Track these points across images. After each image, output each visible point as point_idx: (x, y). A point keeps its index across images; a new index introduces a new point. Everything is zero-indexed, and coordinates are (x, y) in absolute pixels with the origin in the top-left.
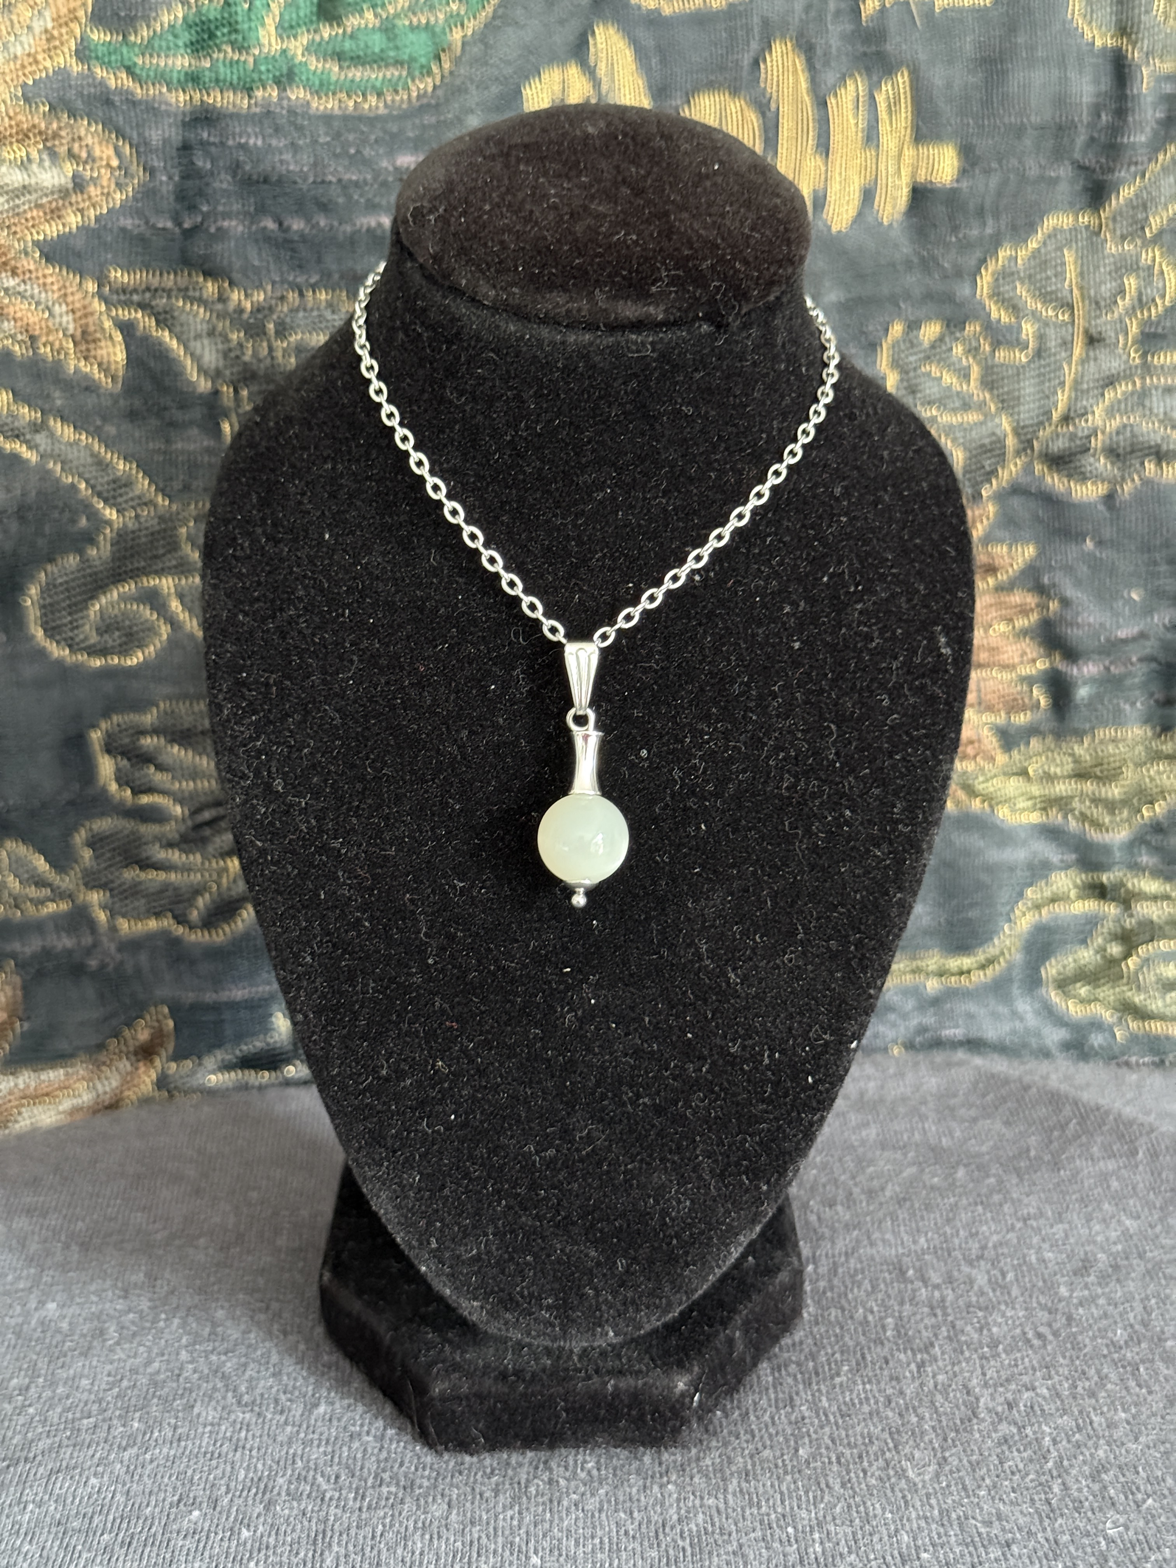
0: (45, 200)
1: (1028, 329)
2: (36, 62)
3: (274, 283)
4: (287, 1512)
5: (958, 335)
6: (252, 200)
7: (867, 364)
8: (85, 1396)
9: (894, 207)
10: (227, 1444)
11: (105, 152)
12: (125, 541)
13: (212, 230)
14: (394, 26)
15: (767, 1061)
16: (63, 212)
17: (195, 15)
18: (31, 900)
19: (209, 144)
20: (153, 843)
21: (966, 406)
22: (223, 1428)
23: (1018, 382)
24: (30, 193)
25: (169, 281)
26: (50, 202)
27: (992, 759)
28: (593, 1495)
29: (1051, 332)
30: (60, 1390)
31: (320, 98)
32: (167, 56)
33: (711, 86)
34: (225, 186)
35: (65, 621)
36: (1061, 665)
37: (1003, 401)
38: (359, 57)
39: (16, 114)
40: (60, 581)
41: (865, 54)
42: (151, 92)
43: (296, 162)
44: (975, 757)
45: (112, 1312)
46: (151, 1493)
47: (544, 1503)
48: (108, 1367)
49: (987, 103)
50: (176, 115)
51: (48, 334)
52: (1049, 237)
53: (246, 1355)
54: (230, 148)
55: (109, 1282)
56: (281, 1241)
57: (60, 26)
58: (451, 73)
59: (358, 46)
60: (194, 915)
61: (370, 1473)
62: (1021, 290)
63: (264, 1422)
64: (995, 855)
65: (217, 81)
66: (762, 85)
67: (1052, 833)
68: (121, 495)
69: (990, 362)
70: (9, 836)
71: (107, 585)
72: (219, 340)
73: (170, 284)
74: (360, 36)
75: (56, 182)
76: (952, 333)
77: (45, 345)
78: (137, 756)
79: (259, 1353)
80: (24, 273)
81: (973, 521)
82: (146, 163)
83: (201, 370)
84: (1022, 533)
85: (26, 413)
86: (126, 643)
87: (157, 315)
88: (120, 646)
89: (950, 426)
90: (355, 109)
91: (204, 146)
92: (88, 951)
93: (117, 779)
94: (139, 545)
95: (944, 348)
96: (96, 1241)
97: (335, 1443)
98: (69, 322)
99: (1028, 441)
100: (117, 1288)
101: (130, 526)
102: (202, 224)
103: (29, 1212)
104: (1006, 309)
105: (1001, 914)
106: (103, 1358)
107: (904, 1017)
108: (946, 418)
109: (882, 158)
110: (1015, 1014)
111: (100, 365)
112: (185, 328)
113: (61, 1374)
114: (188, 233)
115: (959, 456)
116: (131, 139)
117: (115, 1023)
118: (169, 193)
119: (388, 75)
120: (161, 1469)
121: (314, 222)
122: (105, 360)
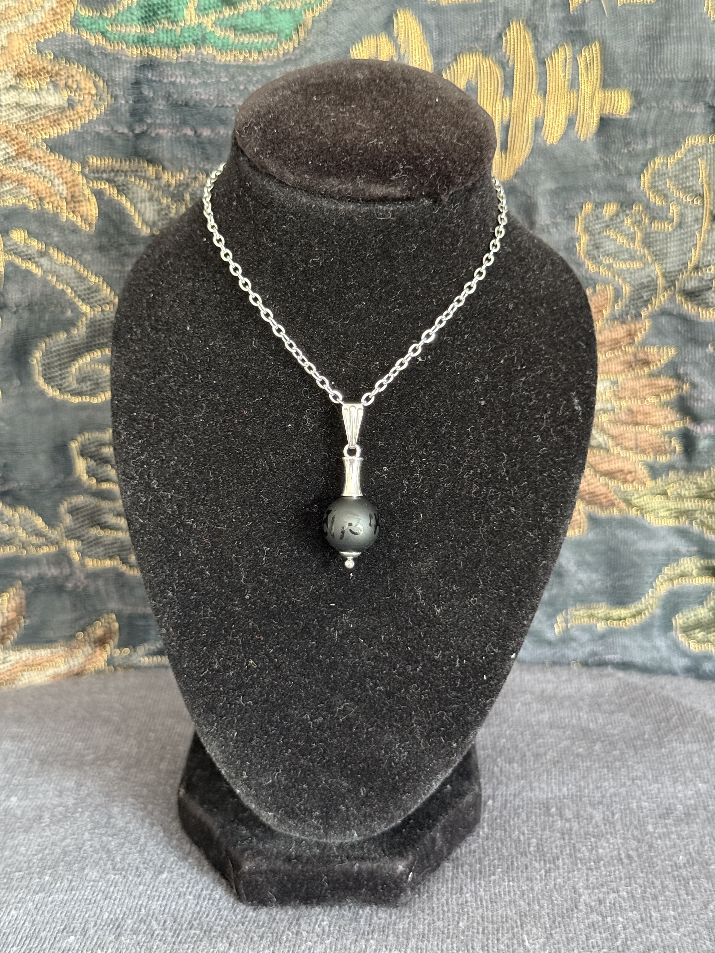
0: (50, 114)
1: (674, 210)
2: (46, 28)
3: (190, 169)
4: (128, 941)
5: (628, 212)
6: (178, 117)
7: (568, 229)
8: (21, 858)
9: (588, 130)
10: (101, 894)
11: (88, 85)
12: (95, 326)
13: (153, 135)
14: (270, 9)
16: (61, 122)
18: (33, 545)
19: (152, 81)
20: (108, 513)
21: (632, 258)
22: (100, 883)
23: (666, 243)
24: (41, 109)
25: (126, 166)
26: (53, 115)
27: (644, 483)
28: (321, 943)
29: (688, 212)
30: (7, 853)
31: (222, 54)
32: (126, 26)
33: (471, 50)
34: (161, 107)
35: (57, 374)
36: (691, 426)
37: (656, 255)
38: (247, 29)
39: (32, 60)
40: (54, 349)
41: (571, 32)
42: (116, 48)
43: (206, 94)
44: (632, 482)
45: (49, 806)
46: (47, 923)
47: (289, 947)
48: (39, 840)
49: (649, 64)
50: (131, 63)
51: (51, 196)
52: (689, 151)
53: (125, 838)
54: (165, 84)
55: (52, 785)
56: (163, 766)
57: (61, 6)
58: (305, 39)
59: (246, 21)
60: (133, 559)
61: (186, 920)
62: (670, 184)
63: (126, 882)
64: (643, 545)
65: (158, 42)
66: (504, 50)
67: (682, 533)
68: (92, 298)
69: (648, 231)
70: (20, 504)
71: (83, 353)
72: (155, 203)
74: (248, 15)
75: (57, 104)
76: (625, 211)
77: (48, 203)
78: (100, 459)
79: (133, 837)
80: (36, 159)
81: (636, 331)
82: (112, 92)
83: (144, 222)
84: (667, 340)
85: (36, 245)
86: (94, 389)
87: (118, 187)
88: (91, 390)
89: (622, 270)
90: (244, 61)
91: (150, 81)
92: (67, 578)
93: (88, 472)
94: (103, 329)
95: (618, 220)
96: (50, 759)
97: (168, 900)
98: (63, 190)
99: (672, 281)
100: (56, 790)
101: (98, 316)
102: (147, 131)
103: (13, 738)
104: (660, 197)
105: (647, 583)
106: (37, 834)
107: (582, 645)
108: (618, 265)
109: (581, 98)
110: (654, 647)
111: (82, 216)
112: (135, 195)
113: (10, 843)
114: (138, 136)
115: (627, 290)
116: (104, 77)
117: (82, 622)
118: (126, 111)
119: (265, 40)
120: (57, 908)
121: (217, 131)
122: (85, 214)
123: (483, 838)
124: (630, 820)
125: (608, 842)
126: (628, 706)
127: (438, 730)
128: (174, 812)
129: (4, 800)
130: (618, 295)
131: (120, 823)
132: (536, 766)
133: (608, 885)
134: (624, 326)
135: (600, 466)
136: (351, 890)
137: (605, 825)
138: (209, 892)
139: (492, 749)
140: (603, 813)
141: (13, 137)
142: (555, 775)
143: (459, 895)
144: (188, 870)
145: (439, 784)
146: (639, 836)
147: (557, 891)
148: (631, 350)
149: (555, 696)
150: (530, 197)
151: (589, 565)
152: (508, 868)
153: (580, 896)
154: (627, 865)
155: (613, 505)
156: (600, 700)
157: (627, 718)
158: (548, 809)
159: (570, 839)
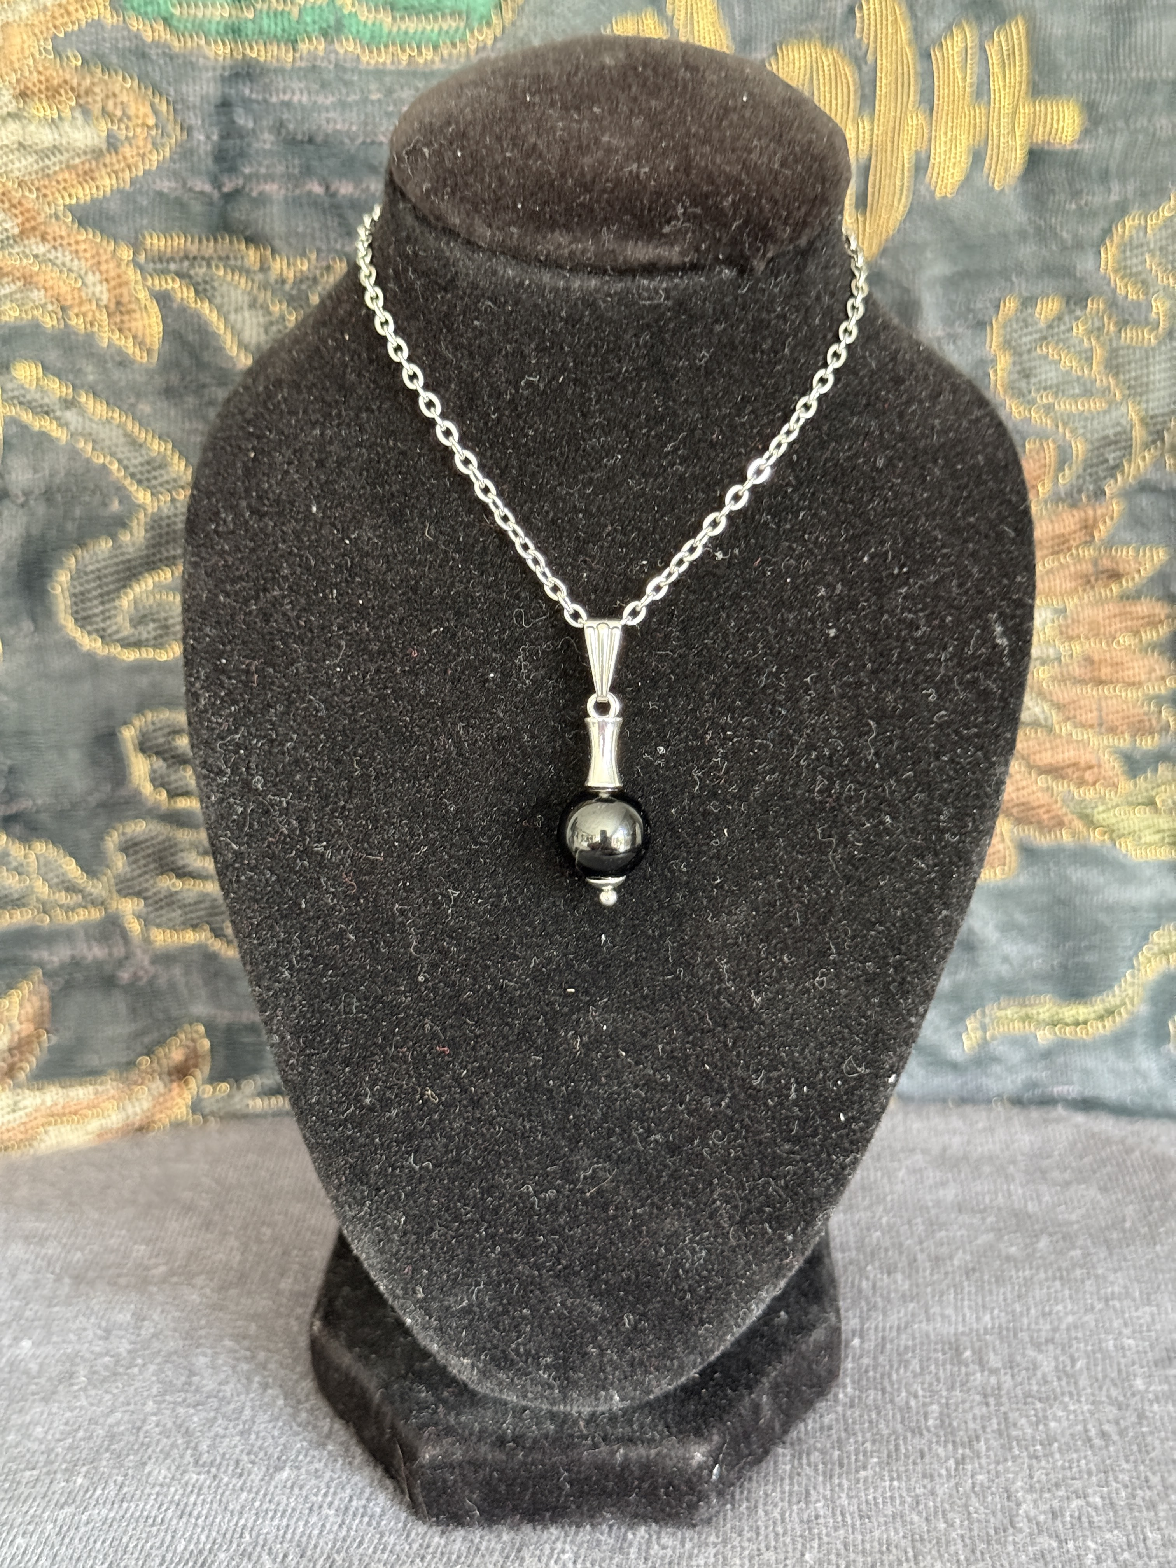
0: (77, 161)
1: (1159, 307)
2: (68, 13)
3: (319, 251)
5: (1078, 313)
6: (296, 162)
7: (975, 345)
8: (35, 1446)
9: (1006, 170)
10: (173, 1508)
11: (140, 110)
12: (160, 527)
13: (254, 194)
15: (793, 1095)
16: (97, 175)
18: (61, 906)
19: (251, 101)
20: (189, 850)
21: (1088, 392)
22: (173, 1489)
23: (1147, 366)
24: (61, 153)
25: (209, 248)
26: (83, 163)
27: (1115, 786)
30: (10, 1438)
31: (371, 52)
32: (205, 6)
33: (801, 36)
34: (268, 146)
35: (96, 611)
37: (1129, 387)
38: (413, 7)
39: (46, 68)
40: (90, 568)
42: (189, 44)
43: (344, 121)
44: (1094, 784)
45: (88, 1355)
48: (68, 1414)
49: (1112, 55)
50: (214, 69)
51: (81, 304)
53: (217, 1410)
54: (274, 105)
55: (92, 1320)
56: (285, 1284)
58: (513, 24)
60: (231, 929)
61: (322, 1553)
62: (1151, 263)
63: (218, 1487)
64: (1116, 893)
65: (261, 32)
66: (858, 35)
68: (155, 478)
69: (1114, 345)
70: (39, 838)
71: (141, 573)
72: (260, 312)
75: (89, 142)
76: (1071, 312)
77: (77, 316)
78: (173, 757)
79: (232, 1406)
80: (55, 239)
81: (1095, 520)
82: (183, 121)
83: (241, 345)
84: (1151, 535)
85: (56, 388)
86: (161, 636)
87: (196, 285)
88: (155, 638)
89: (1070, 415)
90: (409, 64)
91: (246, 103)
92: (120, 963)
93: (153, 780)
94: (175, 532)
95: (1062, 328)
96: (91, 1274)
97: (291, 1516)
98: (103, 293)
99: (1158, 432)
100: (99, 1327)
101: (165, 510)
102: (244, 187)
103: (27, 1239)
104: (1135, 284)
105: (1123, 959)
106: (64, 1405)
107: (1011, 1069)
108: (1064, 406)
109: (994, 115)
110: (1137, 1071)
111: (135, 337)
112: (226, 300)
113: (16, 1420)
114: (230, 197)
115: (1079, 449)
116: (168, 95)
117: (147, 1040)
118: (206, 154)
119: (445, 27)
120: (96, 1533)
121: (364, 186)
122: (140, 334)
123: (845, 1405)
124: (1104, 1370)
125: (1065, 1408)
126: (1094, 1172)
127: (760, 1211)
128: (304, 1364)
129: (10, 1346)
130: (1063, 459)
131: (210, 1385)
132: (935, 1277)
133: (1066, 1485)
134: (1075, 512)
135: (1038, 756)
136: (611, 1496)
137: (1059, 1379)
138: (364, 1502)
139: (858, 1249)
140: (1056, 1358)
141: (15, 201)
142: (969, 1292)
143: (803, 1505)
144: (326, 1465)
145: (763, 1307)
146: (1121, 1398)
147: (977, 1495)
148: (1087, 553)
149: (966, 1158)
150: (907, 291)
151: (1021, 930)
152: (889, 1456)
153: (1018, 1505)
154: (1100, 1449)
155: (1061, 824)
156: (1045, 1163)
157: (1093, 1192)
158: (958, 1352)
159: (999, 1404)
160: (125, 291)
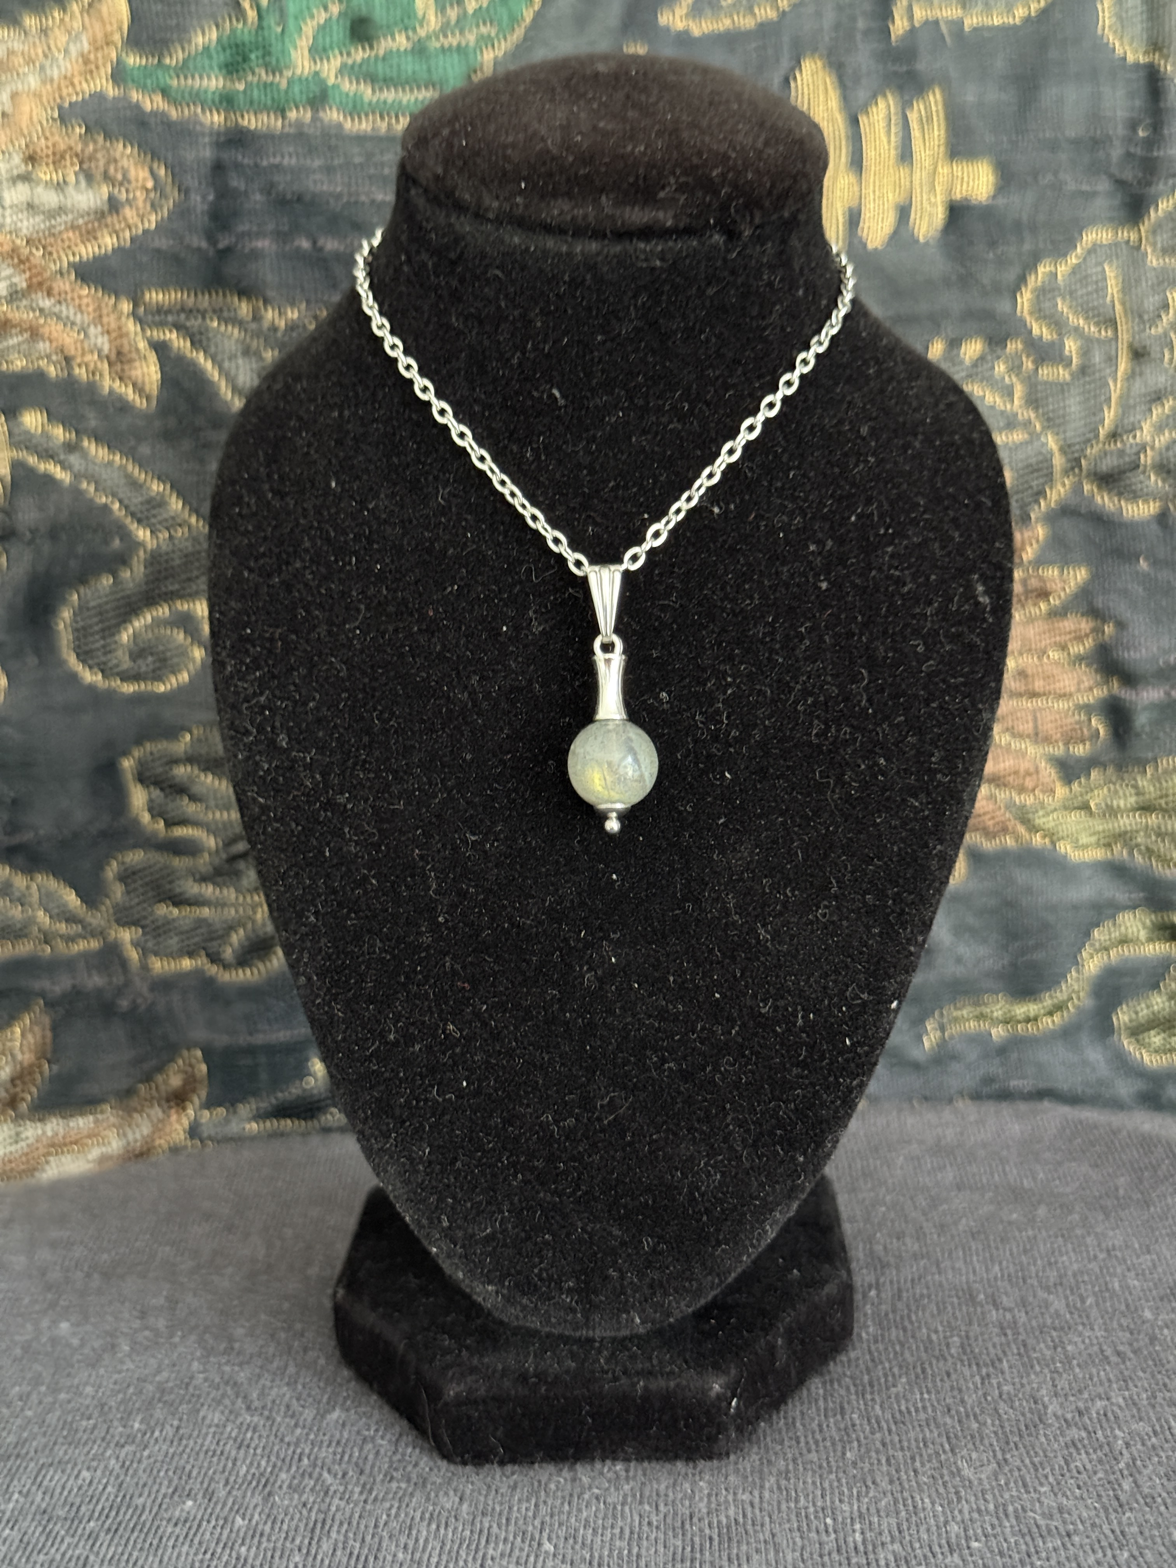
1: (1071, 346)
2: (73, 85)
3: (308, 302)
5: (1000, 353)
6: (285, 220)
9: (930, 224)
10: (231, 1442)
11: (140, 174)
12: (159, 563)
13: (247, 251)
14: (426, 49)
15: (800, 1022)
16: (99, 234)
17: (229, 38)
18: (61, 937)
19: (243, 165)
20: (186, 877)
21: (1011, 425)
23: (1063, 400)
24: (66, 214)
25: (204, 301)
26: (86, 224)
27: (1053, 791)
29: (1094, 349)
30: (62, 1396)
31: (353, 120)
32: (201, 78)
34: (258, 207)
35: (98, 645)
36: (1120, 692)
37: (1048, 420)
38: (392, 79)
39: (52, 134)
40: (92, 604)
41: (896, 73)
42: (186, 113)
43: (329, 183)
44: (1033, 790)
46: (144, 1485)
47: (563, 1497)
48: (116, 1376)
50: (211, 134)
51: (83, 355)
52: (1089, 252)
53: (261, 1367)
54: (265, 168)
57: (97, 49)
59: (391, 67)
60: (228, 953)
62: (1063, 307)
64: (1059, 893)
65: (252, 102)
67: (1117, 870)
68: (154, 516)
69: (1033, 380)
70: (40, 869)
71: (140, 608)
72: (254, 360)
73: (206, 304)
74: (392, 59)
75: (92, 205)
76: (994, 351)
77: (80, 366)
78: (170, 786)
79: (275, 1365)
80: (59, 294)
81: (1023, 543)
82: (181, 183)
83: (235, 389)
84: (1073, 555)
85: (60, 434)
86: (159, 669)
87: (191, 336)
88: (154, 671)
90: (388, 130)
91: (237, 166)
92: (120, 991)
93: (150, 810)
94: (173, 568)
95: (987, 365)
97: (346, 1445)
98: (104, 343)
99: (1075, 459)
100: (135, 1310)
101: (164, 548)
102: (237, 244)
104: (1049, 325)
105: (1068, 956)
106: (111, 1369)
107: (969, 1066)
109: (917, 174)
110: (1085, 1062)
111: (134, 385)
112: (220, 349)
114: (223, 254)
116: (166, 159)
117: (145, 1067)
118: (202, 212)
119: (420, 97)
120: (158, 1465)
121: (348, 241)
122: (140, 381)
136: (632, 1429)
141: (23, 258)
148: (1017, 574)
151: (973, 932)
155: (1005, 829)
160: (125, 341)
